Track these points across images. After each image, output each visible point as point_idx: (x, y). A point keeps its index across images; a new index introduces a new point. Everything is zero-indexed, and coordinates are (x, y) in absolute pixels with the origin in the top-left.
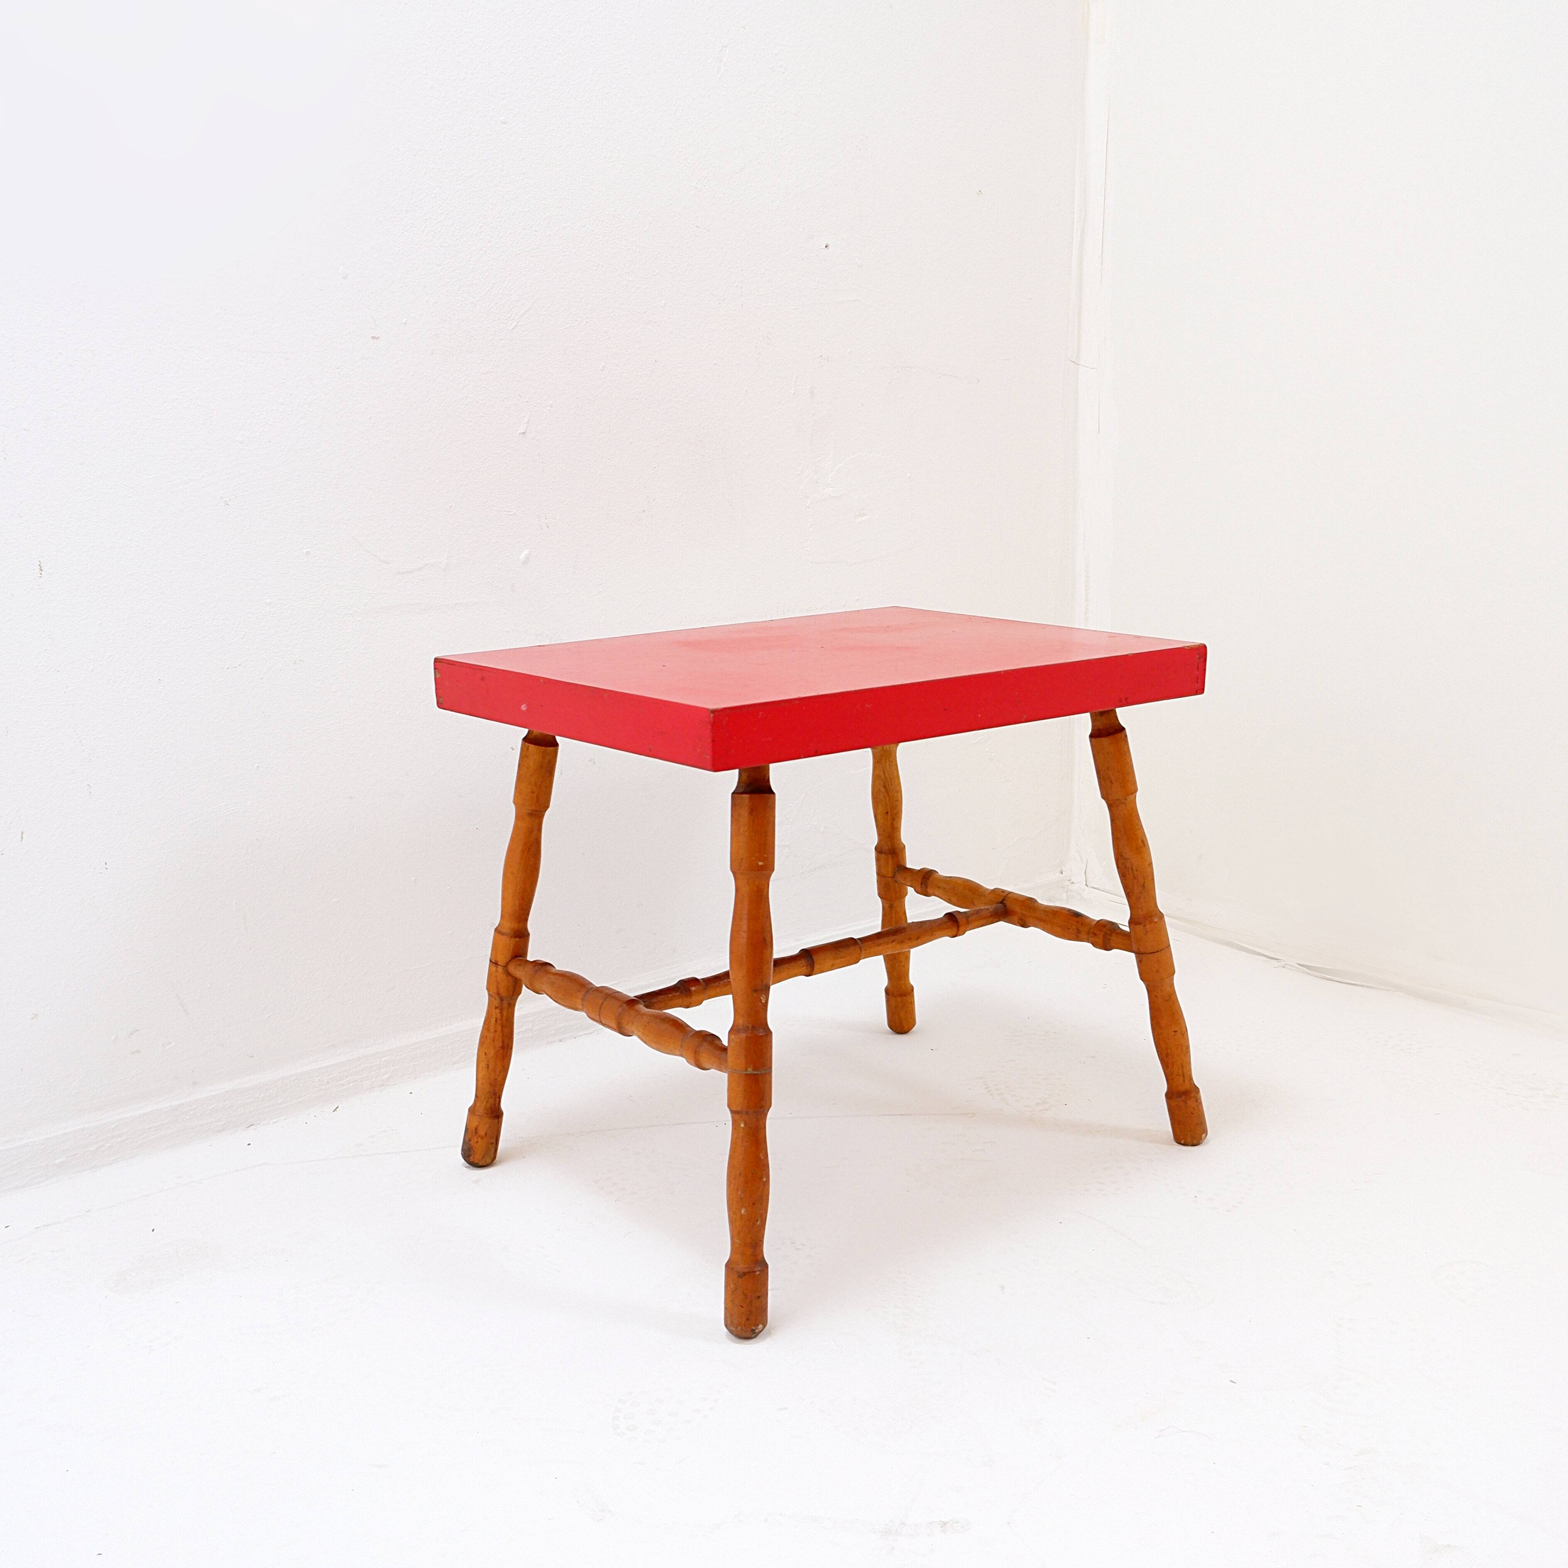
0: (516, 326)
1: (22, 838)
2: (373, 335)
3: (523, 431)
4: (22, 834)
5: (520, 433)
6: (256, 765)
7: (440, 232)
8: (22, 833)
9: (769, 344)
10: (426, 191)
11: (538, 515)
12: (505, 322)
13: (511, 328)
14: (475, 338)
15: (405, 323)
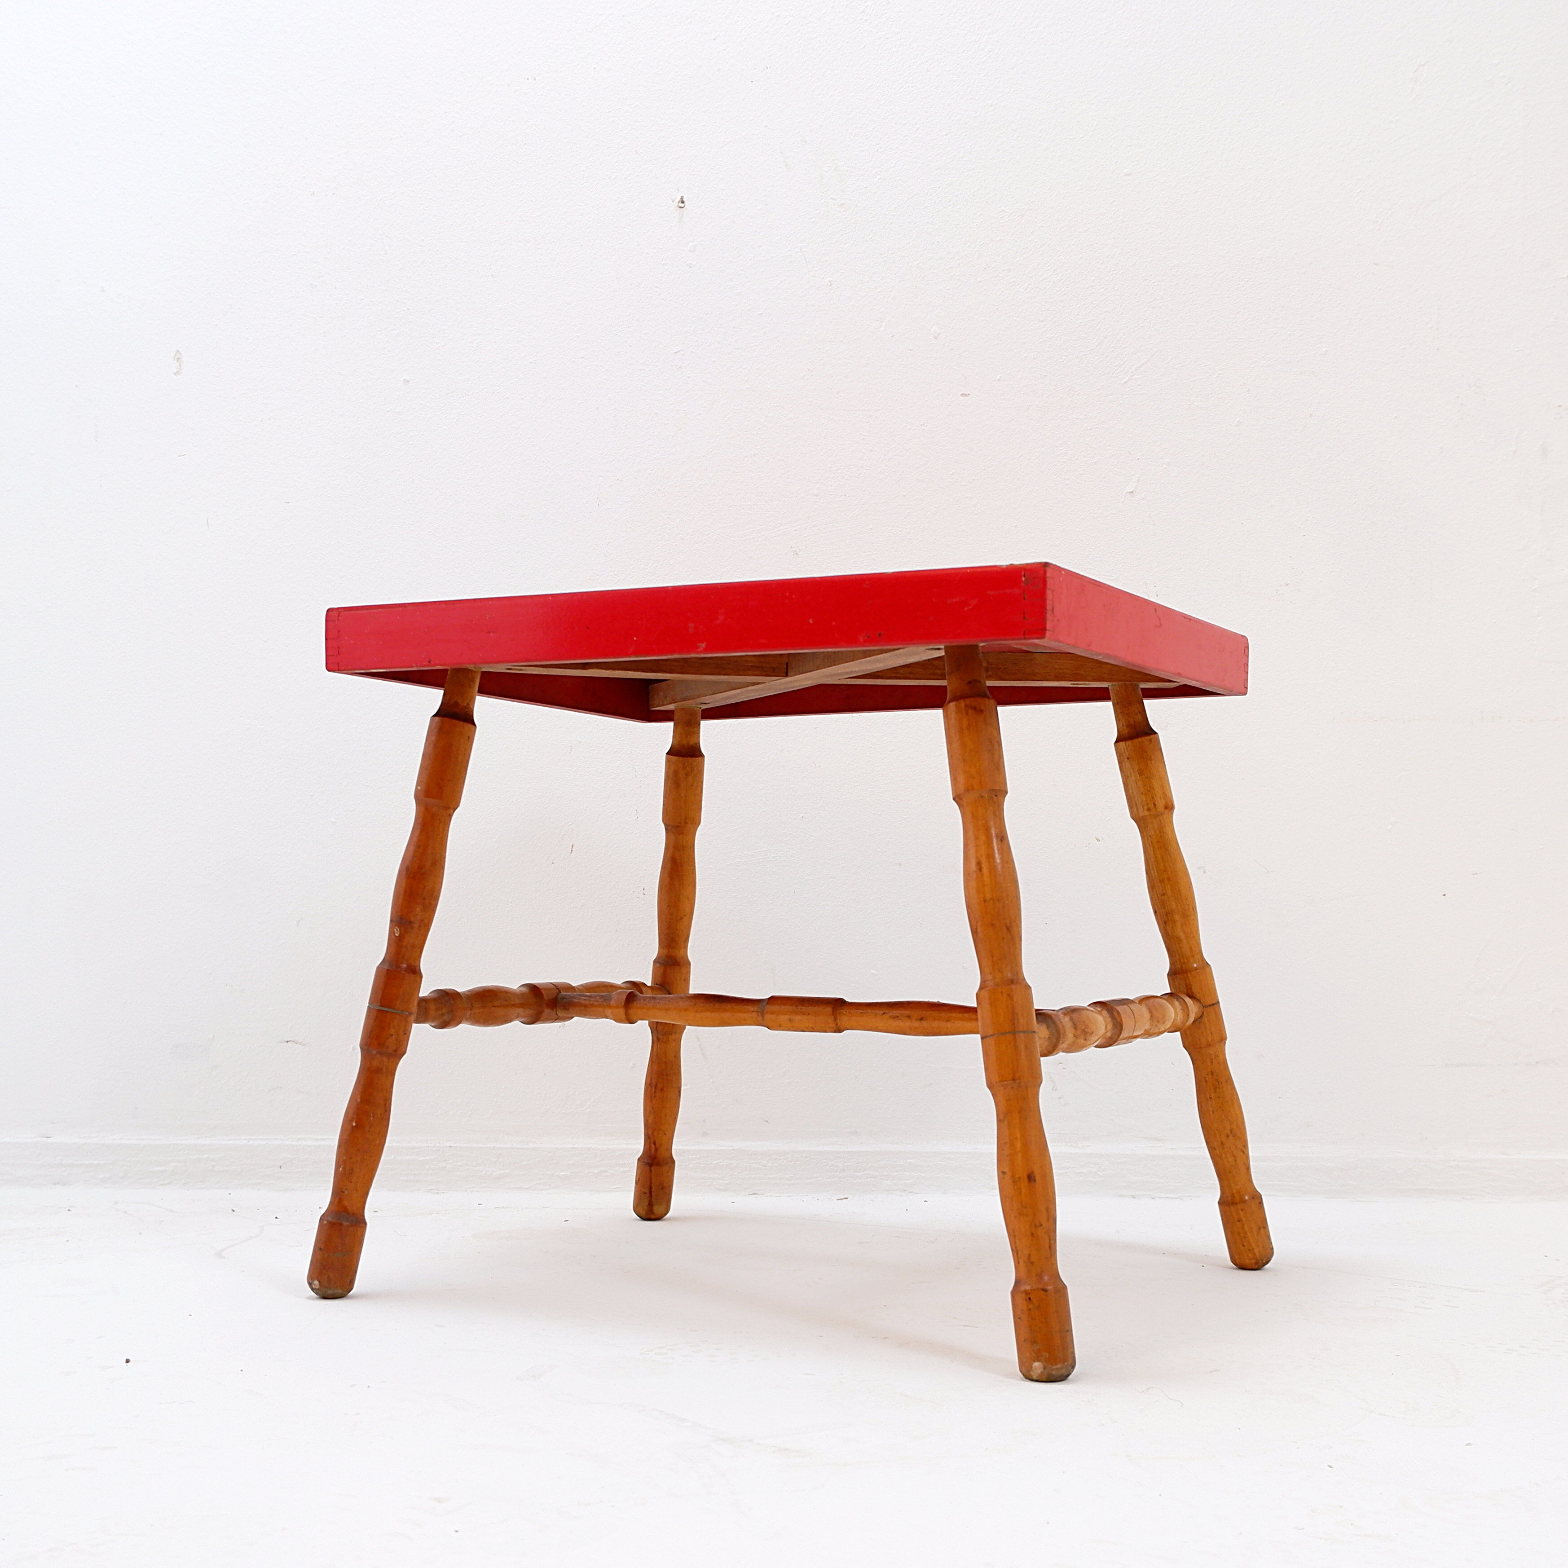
0: (1129, 380)
1: (572, 851)
2: (962, 393)
3: (1131, 490)
4: (572, 848)
5: (1127, 492)
6: (802, 815)
7: (1045, 288)
8: (572, 846)
9: (1477, 393)
10: (1033, 249)
11: (1145, 582)
12: (1116, 375)
13: (1123, 382)
14: (1079, 393)
15: (999, 380)
